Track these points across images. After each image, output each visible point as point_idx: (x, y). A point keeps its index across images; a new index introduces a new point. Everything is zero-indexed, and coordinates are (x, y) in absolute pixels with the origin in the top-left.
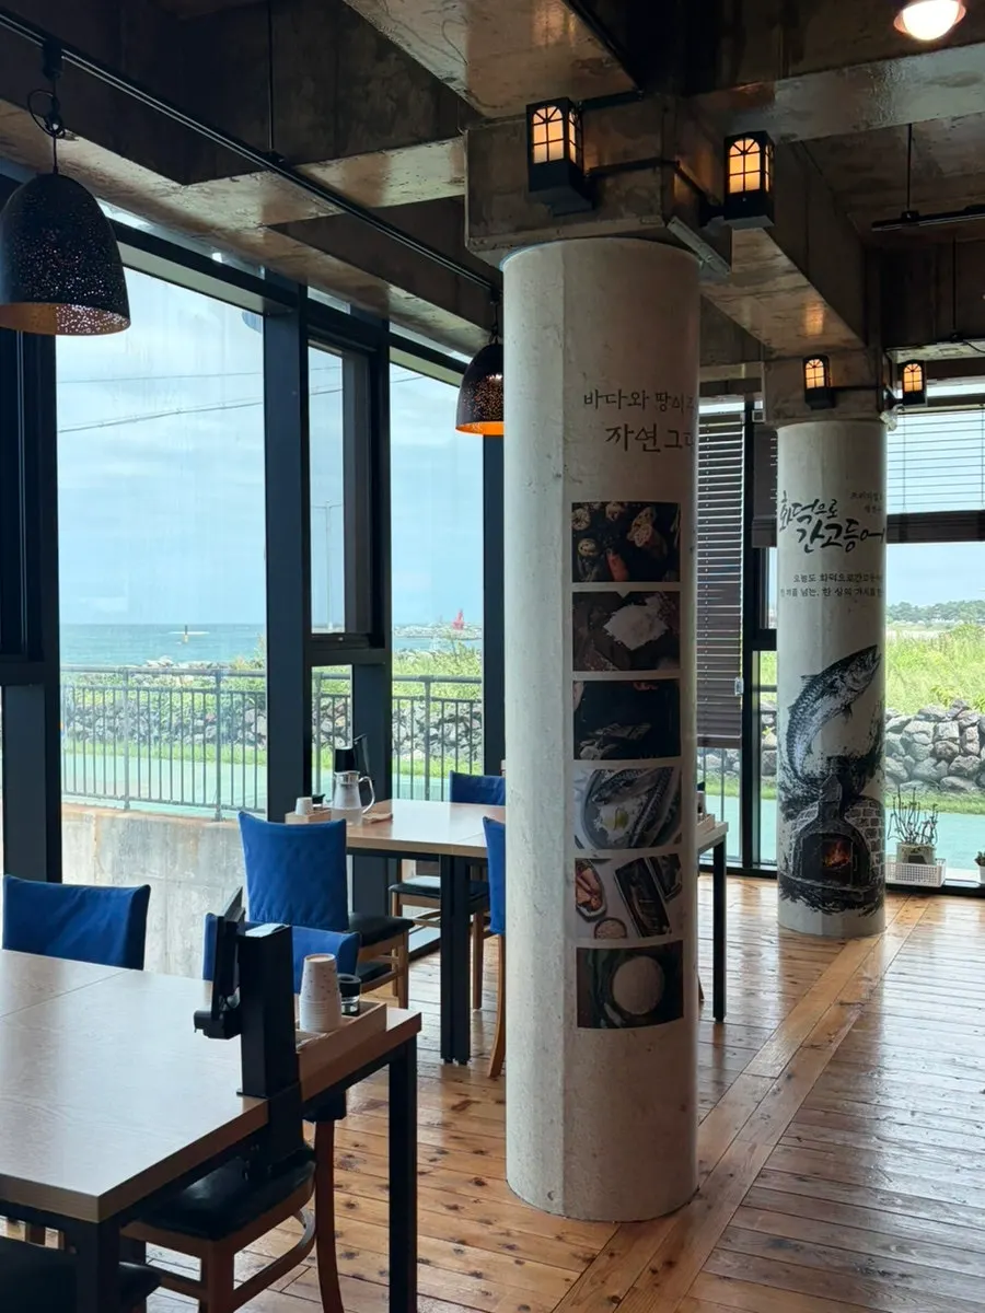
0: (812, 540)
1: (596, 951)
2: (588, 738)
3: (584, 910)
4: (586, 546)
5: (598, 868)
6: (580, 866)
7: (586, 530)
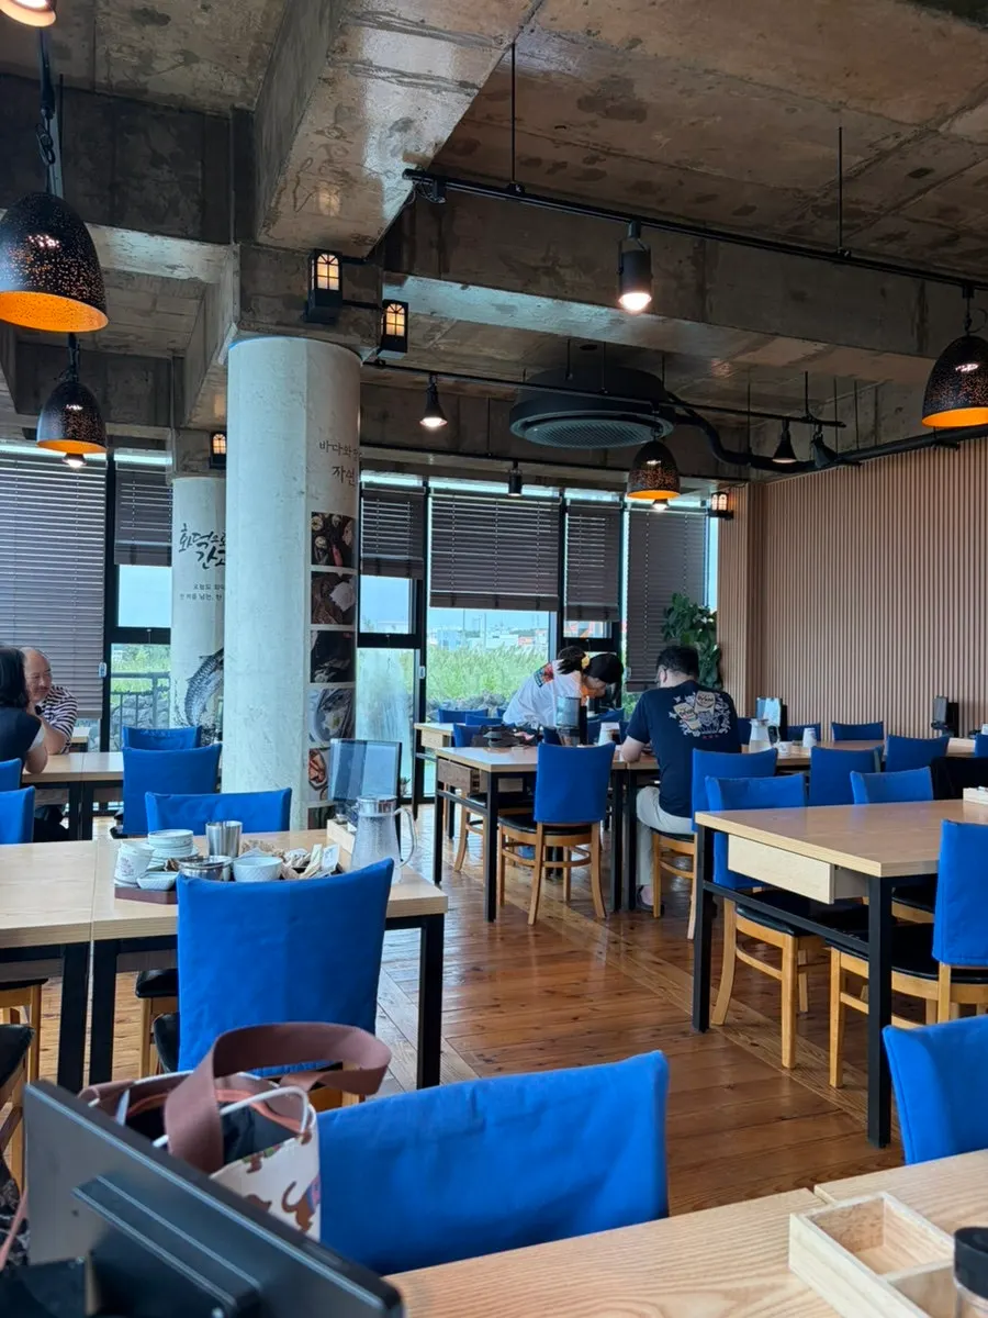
0: (208, 560)
1: (321, 809)
2: (320, 668)
3: (314, 783)
4: (320, 541)
5: (323, 753)
6: (313, 753)
7: (321, 530)
